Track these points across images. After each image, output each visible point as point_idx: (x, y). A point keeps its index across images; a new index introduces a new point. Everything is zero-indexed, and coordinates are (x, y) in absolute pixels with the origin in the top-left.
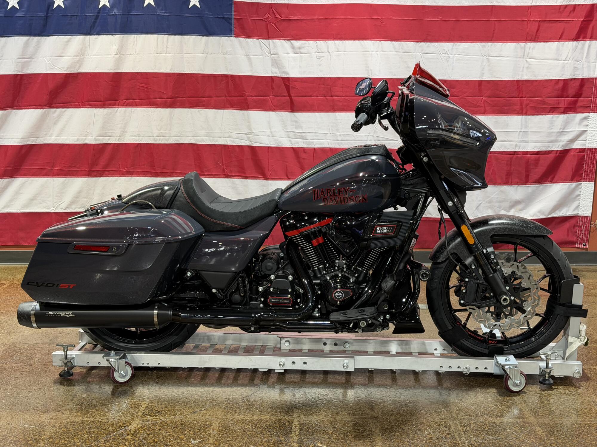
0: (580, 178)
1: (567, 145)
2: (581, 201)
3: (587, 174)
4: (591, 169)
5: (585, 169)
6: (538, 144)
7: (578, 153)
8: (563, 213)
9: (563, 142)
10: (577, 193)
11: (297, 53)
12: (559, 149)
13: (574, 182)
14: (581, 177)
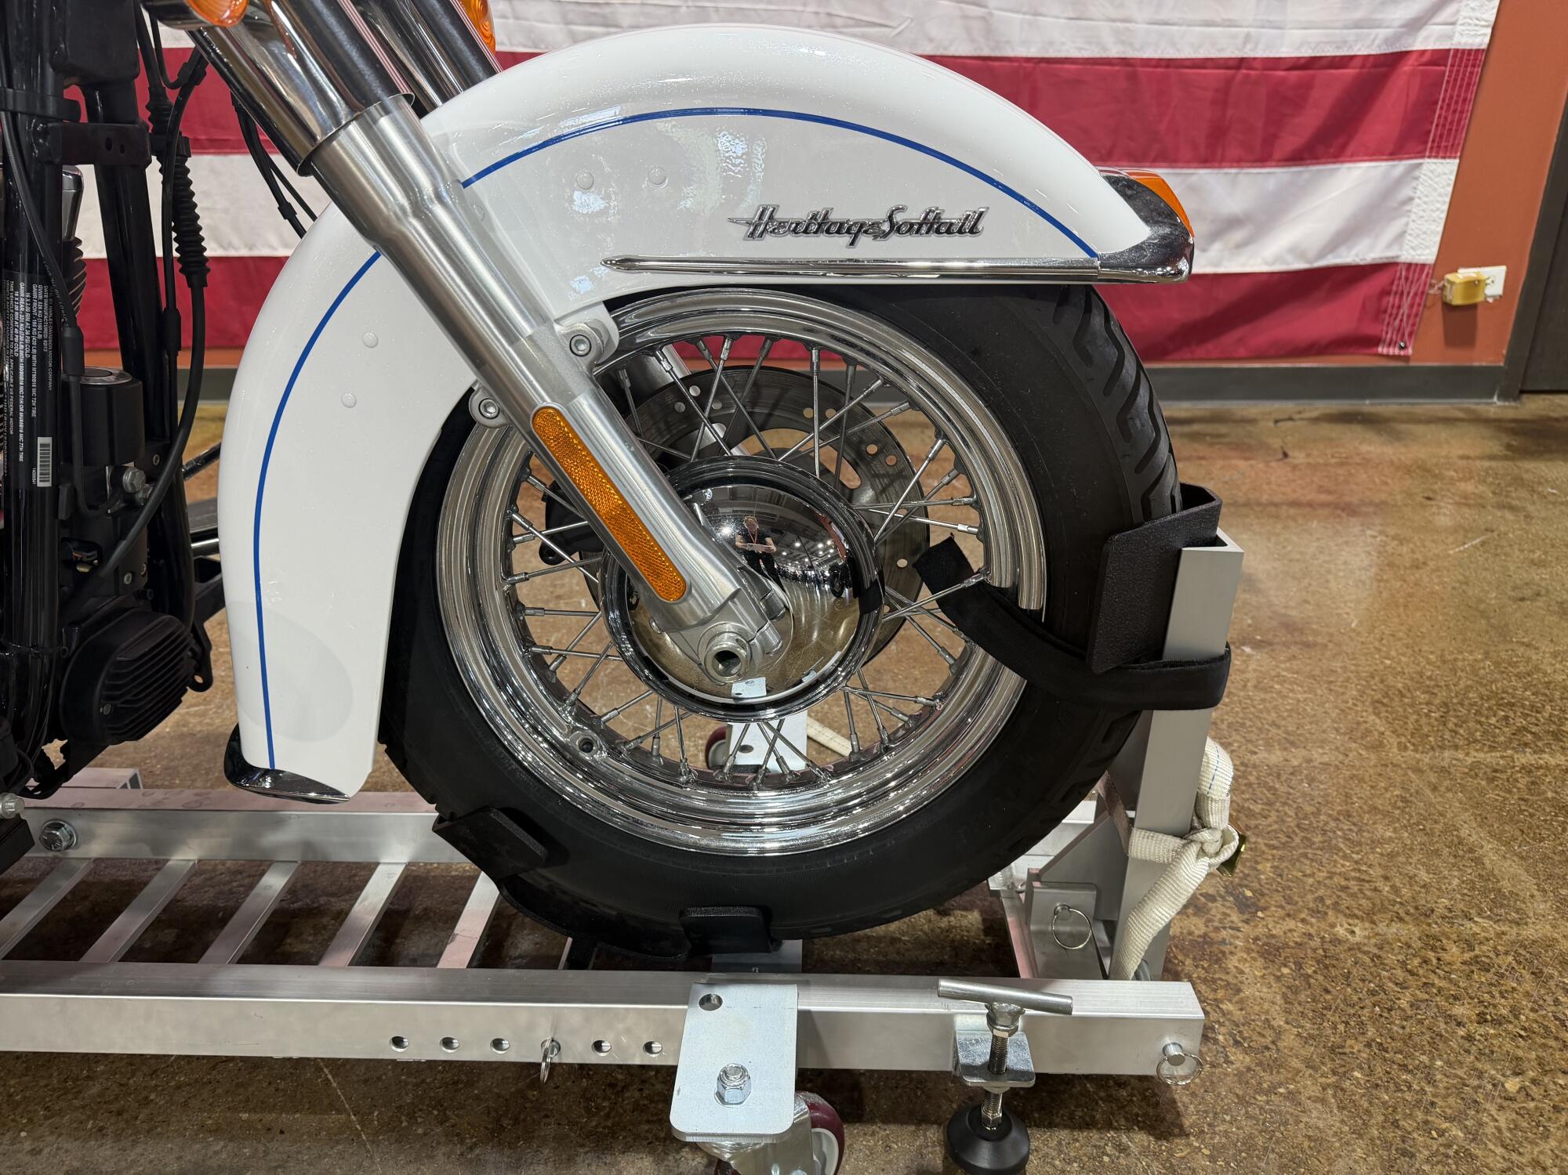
0: (1421, 148)
1: (1397, 37)
2: (1413, 216)
3: (1441, 136)
4: (1457, 115)
5: (1440, 116)
6: (1315, 35)
7: (1425, 64)
8: (1357, 255)
9: (1387, 27)
10: (1406, 192)
12: (1374, 51)
13: (1401, 159)
14: (1426, 142)
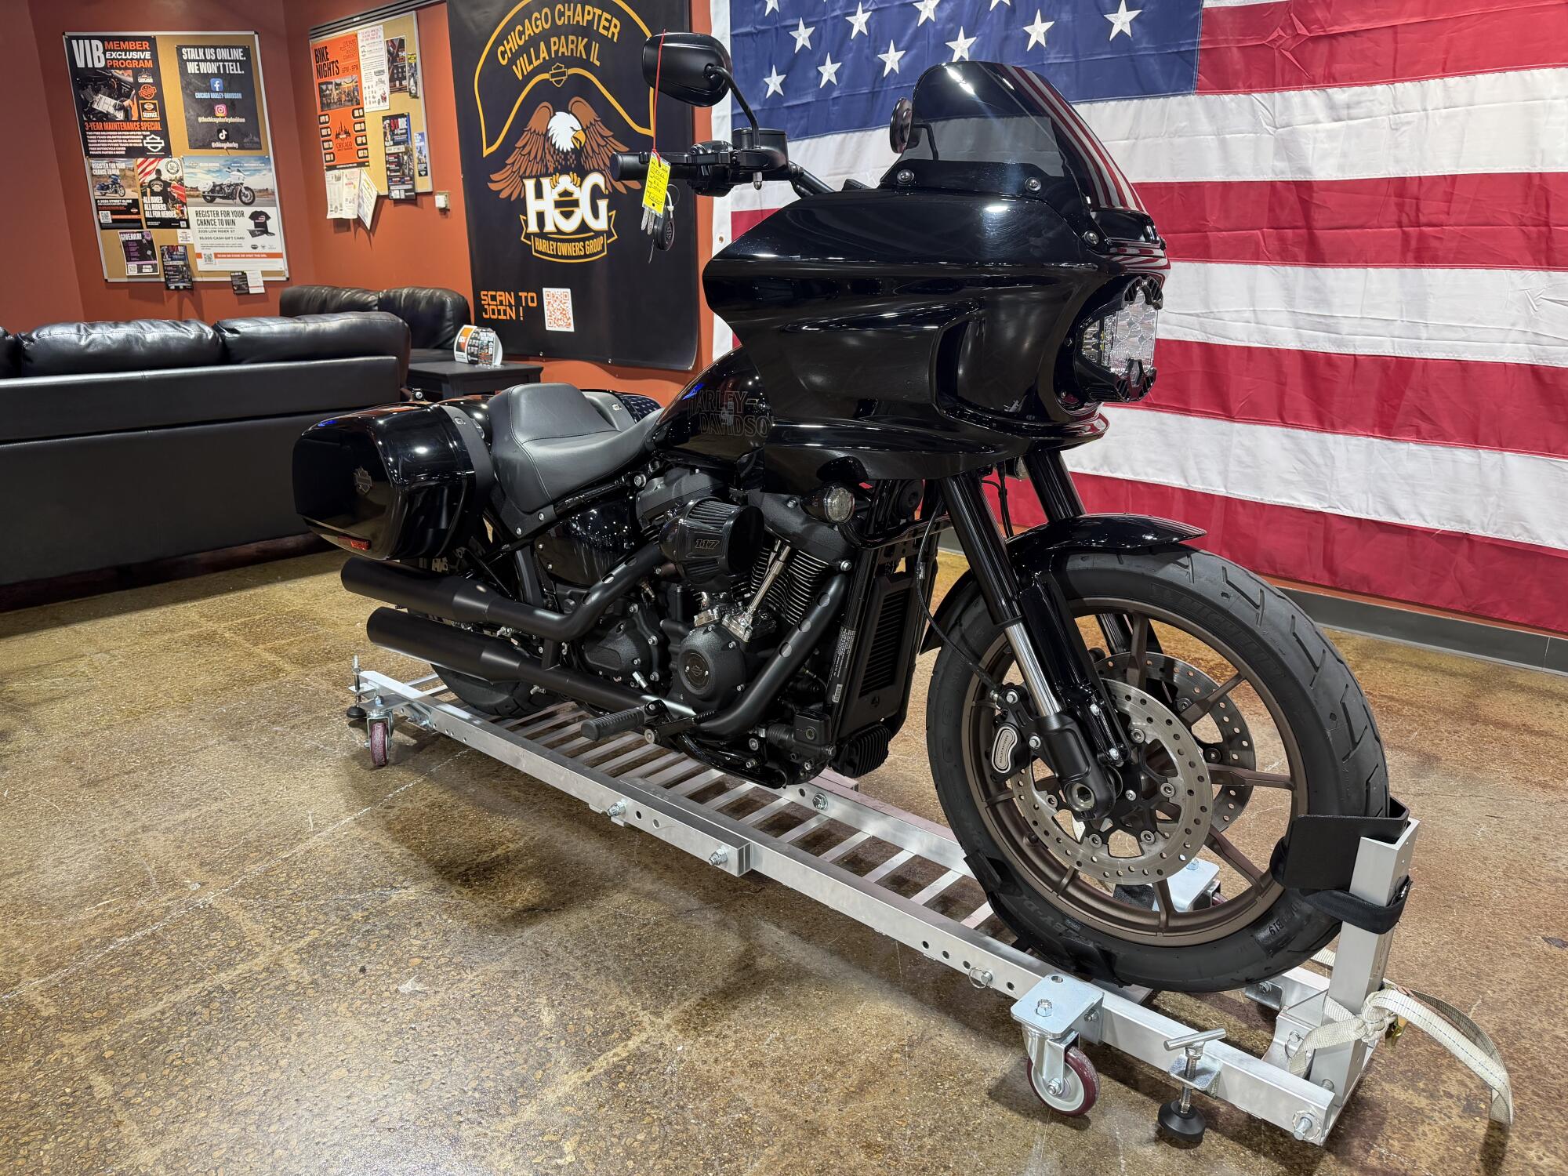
11: (1340, 120)
